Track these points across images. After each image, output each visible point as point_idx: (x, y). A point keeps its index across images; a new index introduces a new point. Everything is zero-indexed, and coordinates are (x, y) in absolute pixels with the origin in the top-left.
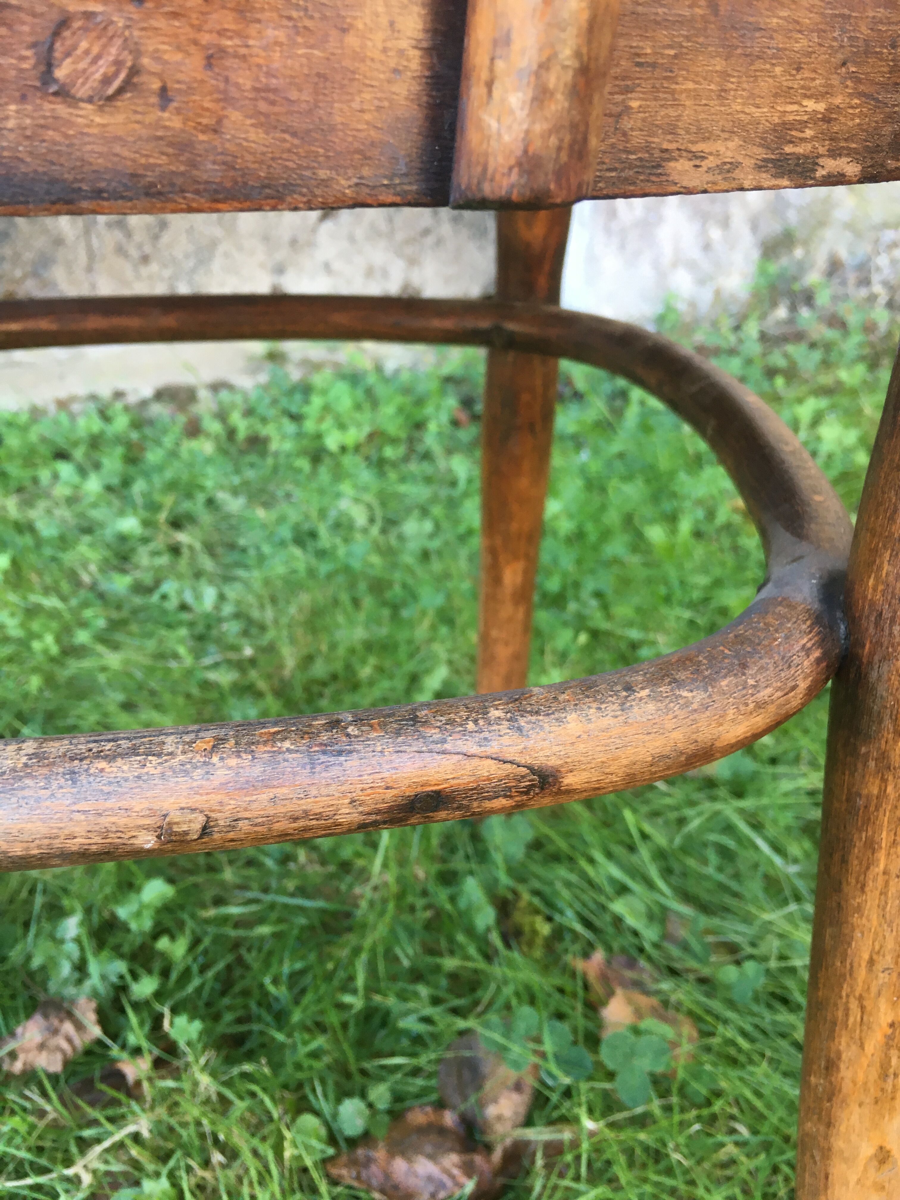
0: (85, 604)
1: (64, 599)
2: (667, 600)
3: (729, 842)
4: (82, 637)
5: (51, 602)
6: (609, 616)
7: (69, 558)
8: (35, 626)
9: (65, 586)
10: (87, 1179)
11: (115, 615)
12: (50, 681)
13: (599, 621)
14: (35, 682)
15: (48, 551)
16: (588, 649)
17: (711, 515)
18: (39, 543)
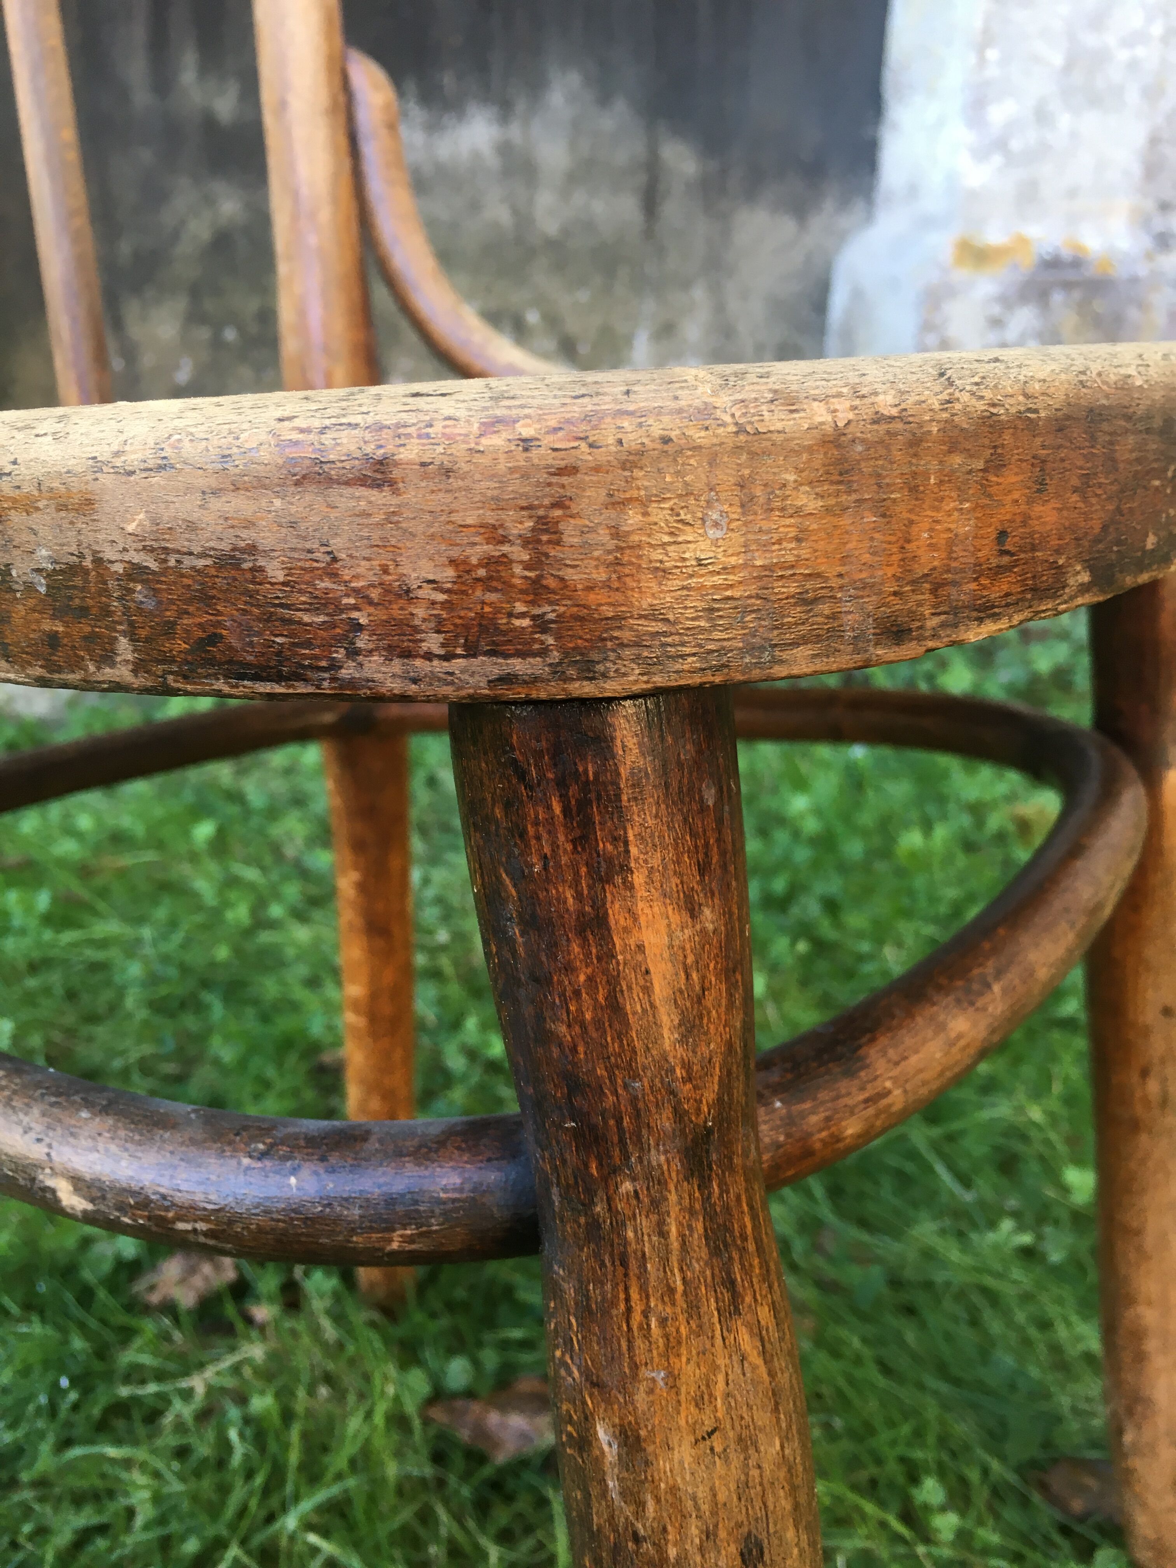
0: (285, 878)
1: (263, 869)
2: (907, 914)
3: (909, 1167)
4: (276, 911)
5: (251, 874)
6: (837, 923)
7: (276, 831)
8: (233, 895)
9: (268, 859)
10: (200, 1389)
11: (314, 890)
12: (238, 951)
13: (826, 930)
14: (222, 953)
15: (255, 822)
16: (805, 961)
17: (980, 821)
18: (247, 812)
